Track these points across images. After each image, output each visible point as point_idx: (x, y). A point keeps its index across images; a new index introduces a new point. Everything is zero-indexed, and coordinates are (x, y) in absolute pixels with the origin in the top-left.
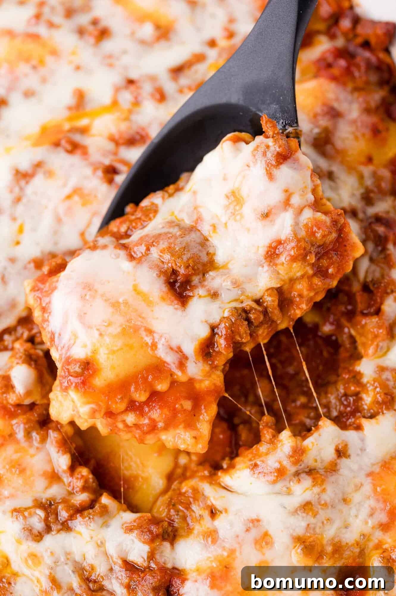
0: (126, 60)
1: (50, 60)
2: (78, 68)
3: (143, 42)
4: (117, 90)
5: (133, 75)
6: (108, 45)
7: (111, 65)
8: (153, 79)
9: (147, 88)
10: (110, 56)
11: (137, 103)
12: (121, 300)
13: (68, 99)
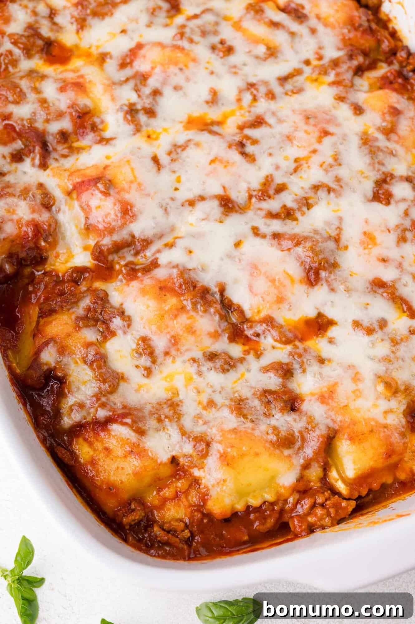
0: (247, 70)
1: (191, 65)
2: (212, 73)
3: (257, 57)
4: (241, 91)
5: (253, 80)
6: (233, 59)
7: (235, 73)
8: (266, 83)
9: (263, 90)
10: (235, 67)
11: (255, 99)
12: (277, 278)
13: (206, 96)
